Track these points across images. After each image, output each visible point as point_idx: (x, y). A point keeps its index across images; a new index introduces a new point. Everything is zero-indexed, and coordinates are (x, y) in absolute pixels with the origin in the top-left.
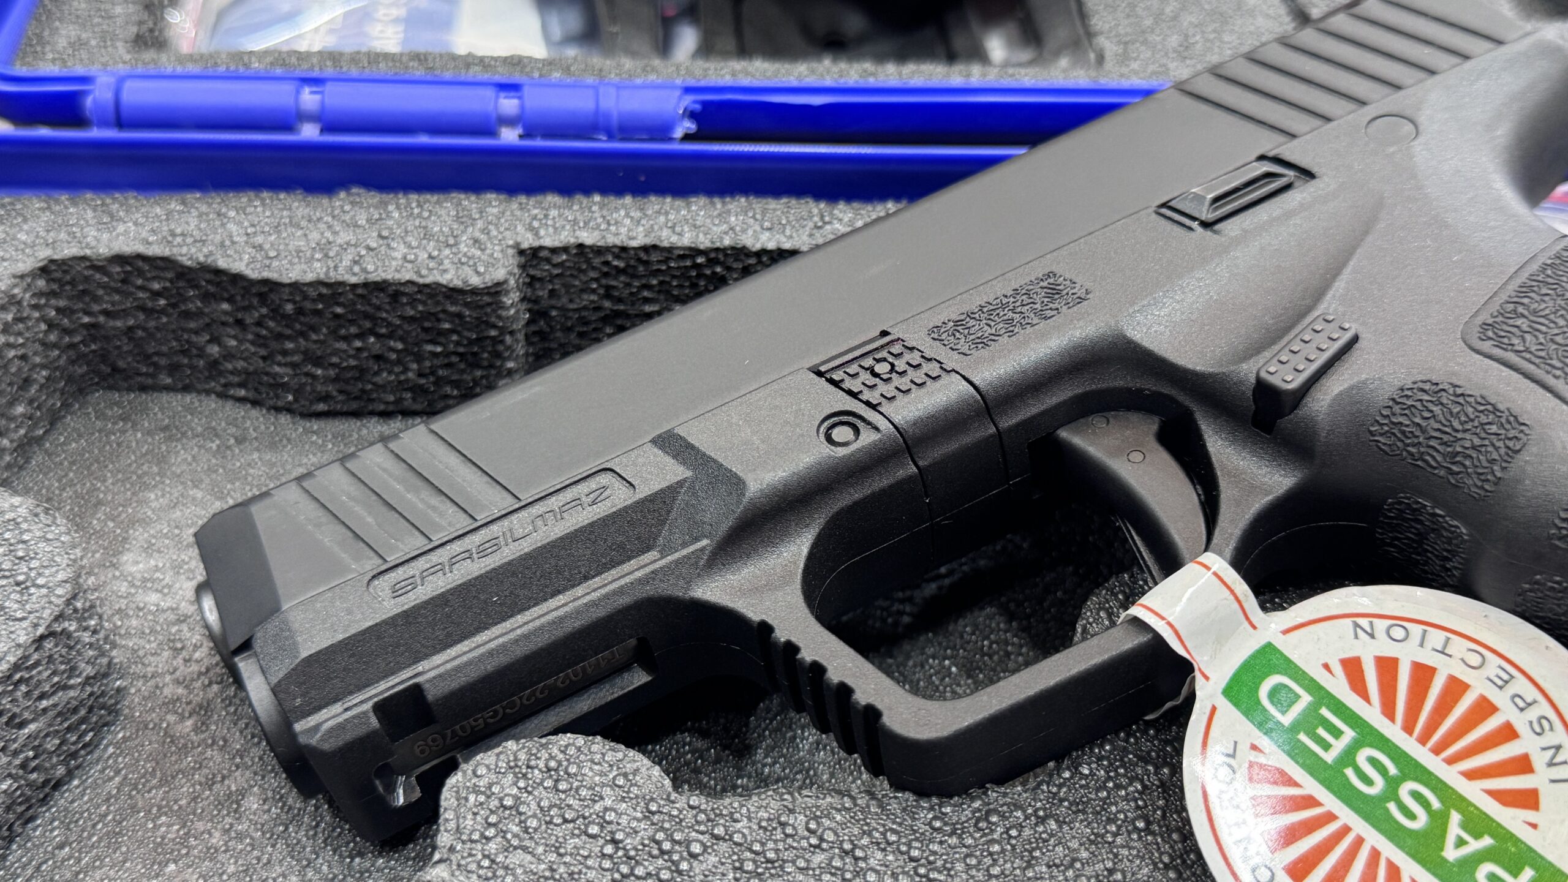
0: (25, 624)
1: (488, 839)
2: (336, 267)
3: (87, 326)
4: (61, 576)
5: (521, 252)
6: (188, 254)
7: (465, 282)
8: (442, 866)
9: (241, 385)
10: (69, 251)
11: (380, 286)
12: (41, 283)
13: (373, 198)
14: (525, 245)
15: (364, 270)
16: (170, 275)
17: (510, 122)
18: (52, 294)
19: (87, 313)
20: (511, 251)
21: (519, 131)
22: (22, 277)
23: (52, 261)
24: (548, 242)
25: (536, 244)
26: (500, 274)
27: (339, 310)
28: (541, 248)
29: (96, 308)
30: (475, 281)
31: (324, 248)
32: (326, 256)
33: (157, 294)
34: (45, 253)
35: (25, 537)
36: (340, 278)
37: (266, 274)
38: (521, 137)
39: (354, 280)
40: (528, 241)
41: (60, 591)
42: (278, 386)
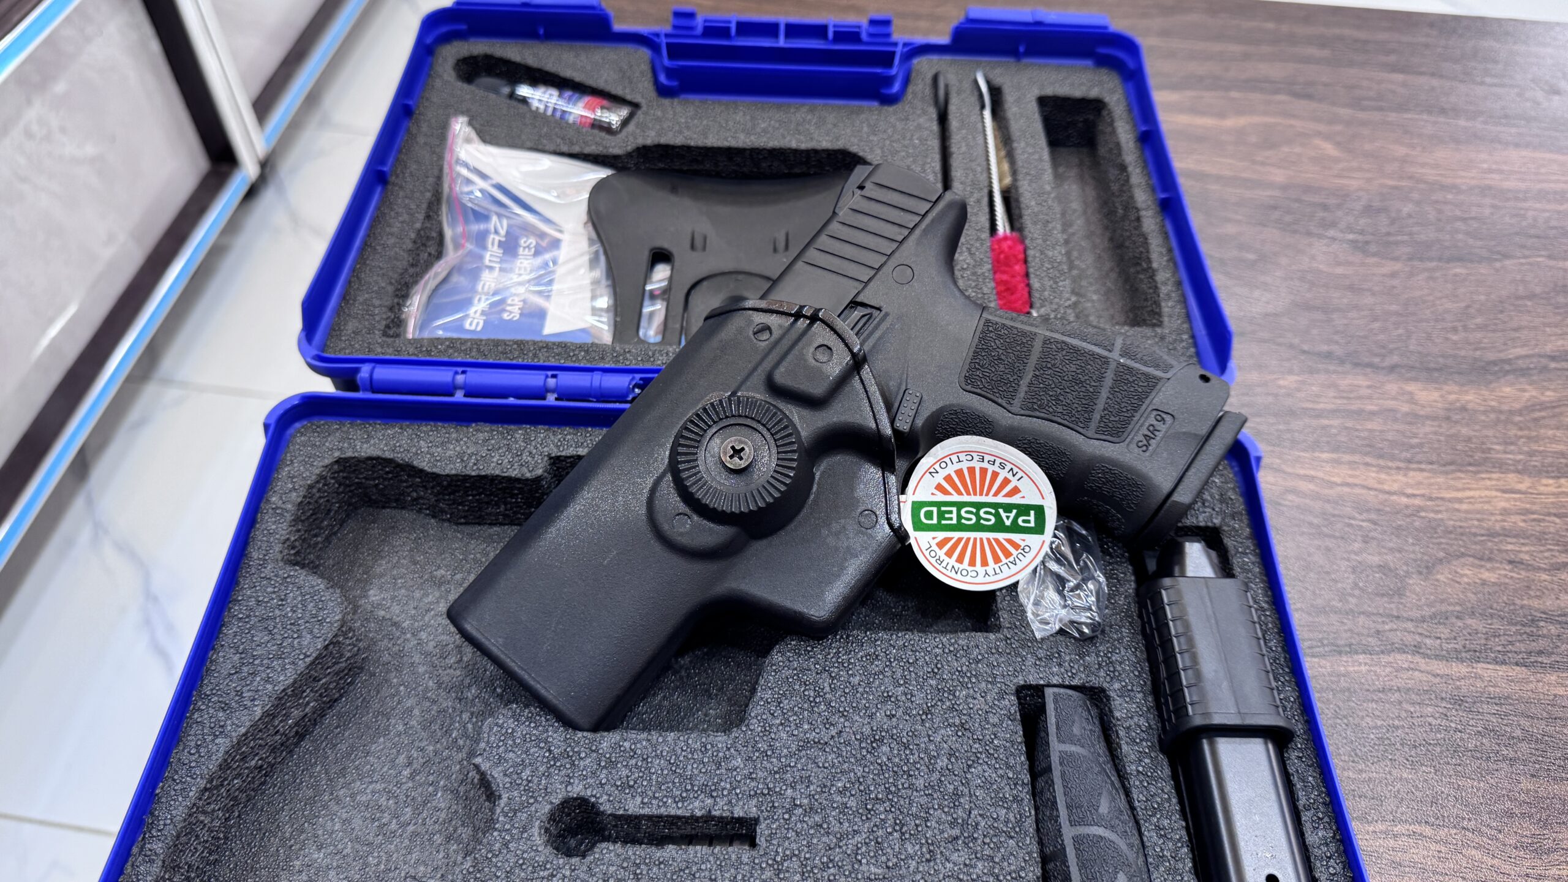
0: (321, 639)
1: (500, 747)
2: (466, 467)
3: (357, 483)
4: (337, 618)
5: (551, 458)
6: (400, 457)
7: (523, 475)
8: (479, 757)
9: (426, 509)
10: (349, 454)
11: (485, 477)
12: (336, 467)
13: (487, 427)
14: (553, 455)
15: (478, 469)
16: (393, 465)
17: (553, 391)
18: (341, 471)
19: (357, 478)
20: (546, 458)
21: (556, 395)
22: (326, 467)
23: (341, 458)
24: (563, 454)
25: (559, 454)
26: (540, 472)
27: (467, 485)
28: (560, 456)
29: (361, 476)
30: (528, 475)
31: (460, 455)
32: (462, 460)
33: (388, 473)
34: (337, 454)
35: (323, 599)
36: (467, 473)
37: (434, 470)
38: (557, 399)
39: (473, 474)
40: (555, 452)
41: (335, 625)
42: (442, 511)
